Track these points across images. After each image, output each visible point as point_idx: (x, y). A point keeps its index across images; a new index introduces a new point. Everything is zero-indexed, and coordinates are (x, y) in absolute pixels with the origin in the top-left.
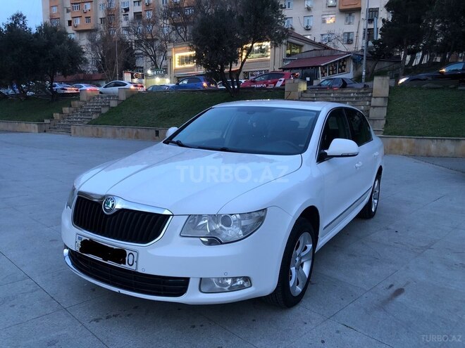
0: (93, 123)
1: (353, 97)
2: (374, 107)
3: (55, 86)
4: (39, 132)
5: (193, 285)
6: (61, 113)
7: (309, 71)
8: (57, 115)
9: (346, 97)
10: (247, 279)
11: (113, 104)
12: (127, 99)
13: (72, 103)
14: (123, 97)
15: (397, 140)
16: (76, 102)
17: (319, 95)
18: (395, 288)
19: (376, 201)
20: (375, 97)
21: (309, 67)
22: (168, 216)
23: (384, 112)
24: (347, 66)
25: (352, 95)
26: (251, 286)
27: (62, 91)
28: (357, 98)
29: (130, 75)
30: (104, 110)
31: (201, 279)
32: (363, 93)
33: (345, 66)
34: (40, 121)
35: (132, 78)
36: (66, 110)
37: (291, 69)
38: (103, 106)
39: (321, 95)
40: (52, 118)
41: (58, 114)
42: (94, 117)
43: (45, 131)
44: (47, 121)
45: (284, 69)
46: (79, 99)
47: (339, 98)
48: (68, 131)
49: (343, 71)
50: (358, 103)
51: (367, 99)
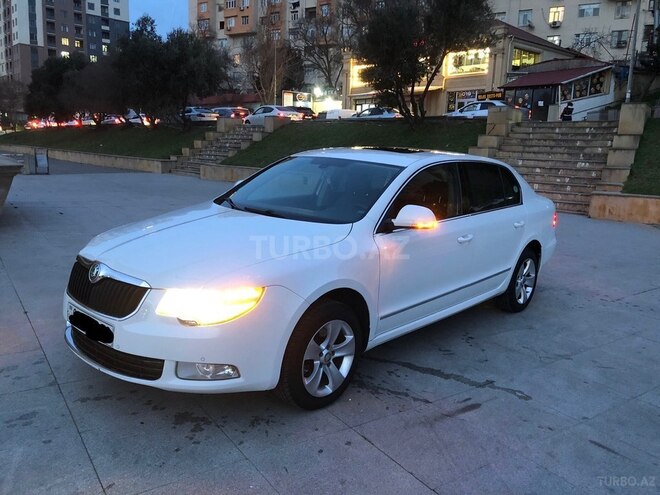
0: (229, 162)
1: (587, 134)
2: (615, 150)
3: (190, 111)
4: (163, 173)
5: (168, 368)
6: (192, 147)
7: (541, 92)
8: (186, 151)
9: (579, 134)
10: (234, 368)
11: (257, 137)
12: (275, 131)
13: (206, 134)
14: (269, 128)
15: (640, 201)
16: (211, 134)
17: (538, 130)
18: (469, 403)
19: (529, 289)
20: (620, 135)
21: (542, 86)
22: (145, 289)
23: (630, 158)
24: (605, 84)
25: (587, 130)
26: (239, 376)
27: (199, 119)
28: (594, 135)
29: (291, 96)
30: (244, 146)
31: (177, 362)
32: (604, 128)
33: (601, 84)
34: (165, 158)
35: (295, 100)
36: (198, 144)
37: (516, 88)
38: (243, 140)
39: (542, 130)
40: (179, 153)
41: (188, 149)
42: (231, 154)
43: (170, 172)
44: (173, 158)
45: (506, 88)
46: (215, 130)
47: (567, 134)
48: (197, 172)
49: (597, 92)
50: (594, 143)
51: (608, 137)
